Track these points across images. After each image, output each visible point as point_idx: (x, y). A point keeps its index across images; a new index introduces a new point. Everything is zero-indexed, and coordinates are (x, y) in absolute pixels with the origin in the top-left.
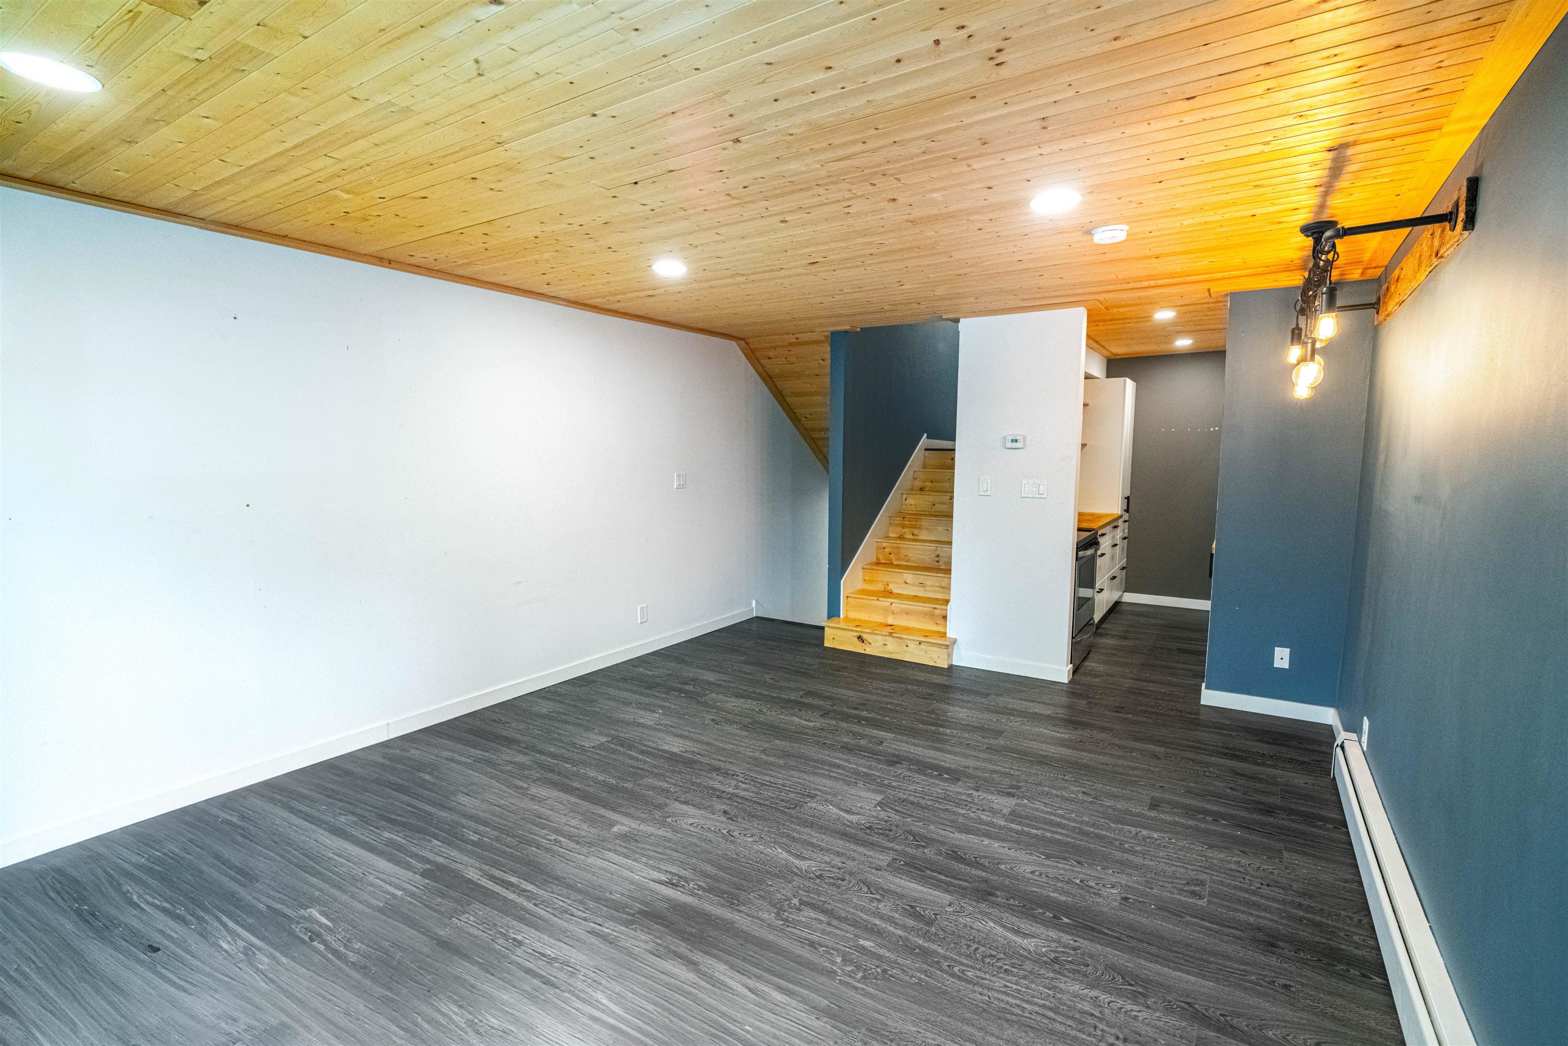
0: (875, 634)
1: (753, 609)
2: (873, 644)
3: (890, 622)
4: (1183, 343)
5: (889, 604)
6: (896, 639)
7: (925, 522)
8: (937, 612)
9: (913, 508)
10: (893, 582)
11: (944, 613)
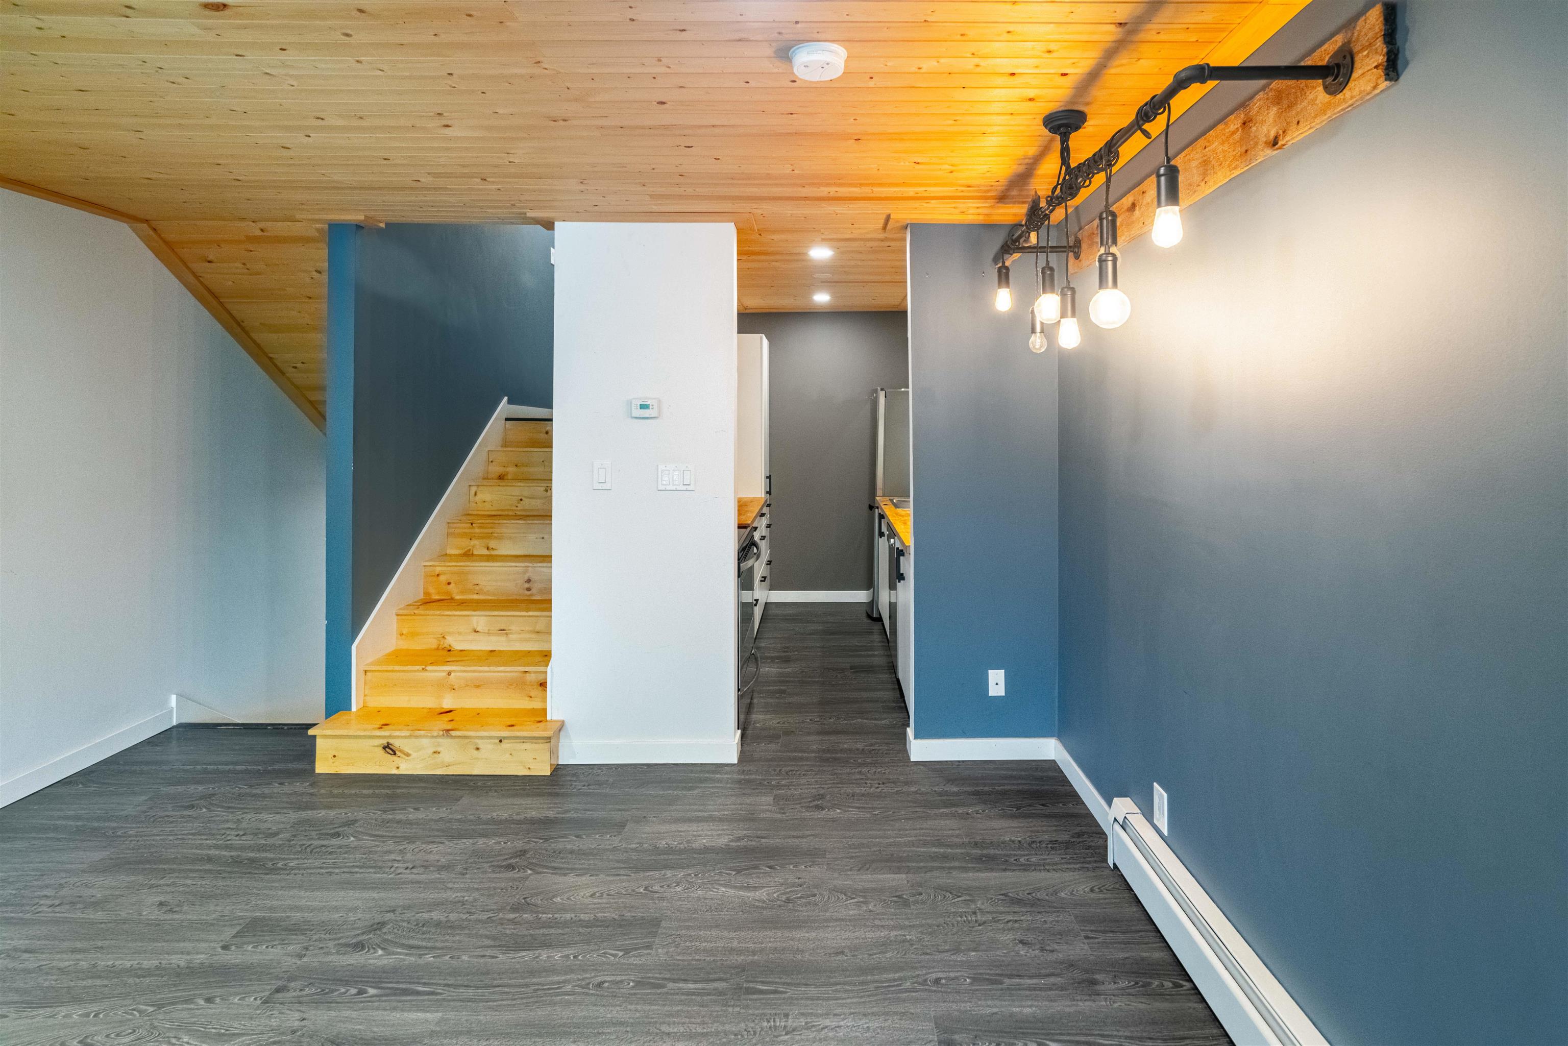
0: (417, 737)
1: (172, 711)
2: (414, 755)
3: (447, 705)
4: (822, 298)
5: (444, 674)
6: (457, 740)
7: (509, 528)
8: (531, 678)
9: (487, 506)
10: (450, 633)
11: (541, 678)
